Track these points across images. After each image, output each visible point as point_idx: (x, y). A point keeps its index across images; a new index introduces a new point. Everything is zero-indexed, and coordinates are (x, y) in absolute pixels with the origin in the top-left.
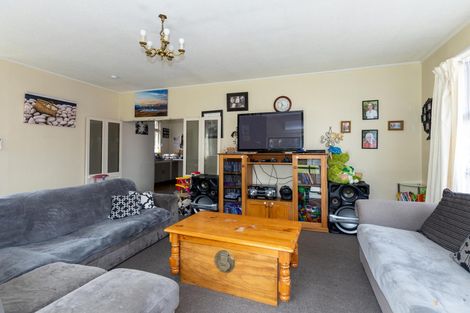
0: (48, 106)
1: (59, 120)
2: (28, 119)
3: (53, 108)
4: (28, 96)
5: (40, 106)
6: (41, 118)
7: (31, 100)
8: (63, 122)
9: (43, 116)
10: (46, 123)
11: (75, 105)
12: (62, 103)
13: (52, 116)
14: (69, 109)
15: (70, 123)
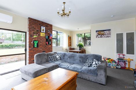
0: (101, 32)
1: (105, 36)
2: (96, 37)
3: (103, 33)
4: (96, 31)
5: (99, 33)
6: (100, 36)
7: (97, 32)
8: (106, 36)
9: (100, 35)
10: (101, 37)
11: (110, 30)
12: (105, 30)
13: (102, 35)
14: (108, 32)
15: (108, 36)
